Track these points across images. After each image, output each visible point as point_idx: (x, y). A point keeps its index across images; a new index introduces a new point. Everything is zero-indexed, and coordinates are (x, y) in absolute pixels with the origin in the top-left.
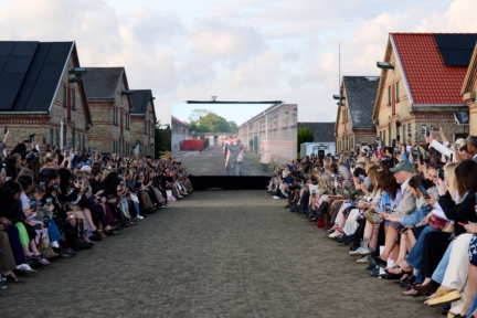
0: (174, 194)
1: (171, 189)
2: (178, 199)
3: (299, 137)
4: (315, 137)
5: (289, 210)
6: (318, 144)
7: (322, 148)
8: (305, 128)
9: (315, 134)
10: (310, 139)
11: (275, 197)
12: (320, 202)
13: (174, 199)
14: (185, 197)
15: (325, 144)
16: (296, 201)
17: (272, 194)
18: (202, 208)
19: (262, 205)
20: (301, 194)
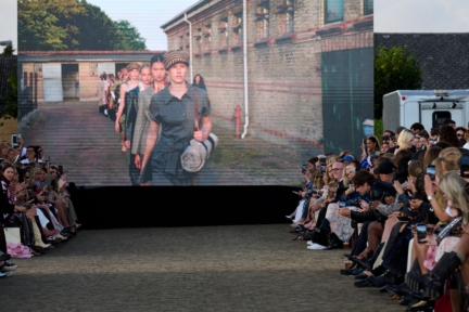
0: (27, 238)
1: (17, 223)
2: (38, 252)
3: (378, 74)
4: (425, 76)
5: (351, 280)
6: (432, 95)
7: (442, 106)
8: (396, 51)
9: (423, 67)
10: (410, 81)
11: (314, 246)
12: (438, 257)
13: (27, 252)
14: (57, 247)
15: (454, 94)
16: (372, 256)
17: (304, 235)
18: (105, 277)
19: (274, 266)
20: (385, 238)
